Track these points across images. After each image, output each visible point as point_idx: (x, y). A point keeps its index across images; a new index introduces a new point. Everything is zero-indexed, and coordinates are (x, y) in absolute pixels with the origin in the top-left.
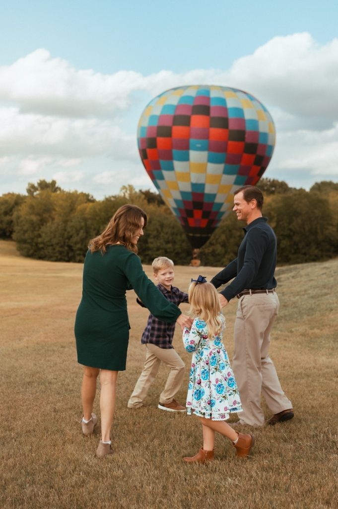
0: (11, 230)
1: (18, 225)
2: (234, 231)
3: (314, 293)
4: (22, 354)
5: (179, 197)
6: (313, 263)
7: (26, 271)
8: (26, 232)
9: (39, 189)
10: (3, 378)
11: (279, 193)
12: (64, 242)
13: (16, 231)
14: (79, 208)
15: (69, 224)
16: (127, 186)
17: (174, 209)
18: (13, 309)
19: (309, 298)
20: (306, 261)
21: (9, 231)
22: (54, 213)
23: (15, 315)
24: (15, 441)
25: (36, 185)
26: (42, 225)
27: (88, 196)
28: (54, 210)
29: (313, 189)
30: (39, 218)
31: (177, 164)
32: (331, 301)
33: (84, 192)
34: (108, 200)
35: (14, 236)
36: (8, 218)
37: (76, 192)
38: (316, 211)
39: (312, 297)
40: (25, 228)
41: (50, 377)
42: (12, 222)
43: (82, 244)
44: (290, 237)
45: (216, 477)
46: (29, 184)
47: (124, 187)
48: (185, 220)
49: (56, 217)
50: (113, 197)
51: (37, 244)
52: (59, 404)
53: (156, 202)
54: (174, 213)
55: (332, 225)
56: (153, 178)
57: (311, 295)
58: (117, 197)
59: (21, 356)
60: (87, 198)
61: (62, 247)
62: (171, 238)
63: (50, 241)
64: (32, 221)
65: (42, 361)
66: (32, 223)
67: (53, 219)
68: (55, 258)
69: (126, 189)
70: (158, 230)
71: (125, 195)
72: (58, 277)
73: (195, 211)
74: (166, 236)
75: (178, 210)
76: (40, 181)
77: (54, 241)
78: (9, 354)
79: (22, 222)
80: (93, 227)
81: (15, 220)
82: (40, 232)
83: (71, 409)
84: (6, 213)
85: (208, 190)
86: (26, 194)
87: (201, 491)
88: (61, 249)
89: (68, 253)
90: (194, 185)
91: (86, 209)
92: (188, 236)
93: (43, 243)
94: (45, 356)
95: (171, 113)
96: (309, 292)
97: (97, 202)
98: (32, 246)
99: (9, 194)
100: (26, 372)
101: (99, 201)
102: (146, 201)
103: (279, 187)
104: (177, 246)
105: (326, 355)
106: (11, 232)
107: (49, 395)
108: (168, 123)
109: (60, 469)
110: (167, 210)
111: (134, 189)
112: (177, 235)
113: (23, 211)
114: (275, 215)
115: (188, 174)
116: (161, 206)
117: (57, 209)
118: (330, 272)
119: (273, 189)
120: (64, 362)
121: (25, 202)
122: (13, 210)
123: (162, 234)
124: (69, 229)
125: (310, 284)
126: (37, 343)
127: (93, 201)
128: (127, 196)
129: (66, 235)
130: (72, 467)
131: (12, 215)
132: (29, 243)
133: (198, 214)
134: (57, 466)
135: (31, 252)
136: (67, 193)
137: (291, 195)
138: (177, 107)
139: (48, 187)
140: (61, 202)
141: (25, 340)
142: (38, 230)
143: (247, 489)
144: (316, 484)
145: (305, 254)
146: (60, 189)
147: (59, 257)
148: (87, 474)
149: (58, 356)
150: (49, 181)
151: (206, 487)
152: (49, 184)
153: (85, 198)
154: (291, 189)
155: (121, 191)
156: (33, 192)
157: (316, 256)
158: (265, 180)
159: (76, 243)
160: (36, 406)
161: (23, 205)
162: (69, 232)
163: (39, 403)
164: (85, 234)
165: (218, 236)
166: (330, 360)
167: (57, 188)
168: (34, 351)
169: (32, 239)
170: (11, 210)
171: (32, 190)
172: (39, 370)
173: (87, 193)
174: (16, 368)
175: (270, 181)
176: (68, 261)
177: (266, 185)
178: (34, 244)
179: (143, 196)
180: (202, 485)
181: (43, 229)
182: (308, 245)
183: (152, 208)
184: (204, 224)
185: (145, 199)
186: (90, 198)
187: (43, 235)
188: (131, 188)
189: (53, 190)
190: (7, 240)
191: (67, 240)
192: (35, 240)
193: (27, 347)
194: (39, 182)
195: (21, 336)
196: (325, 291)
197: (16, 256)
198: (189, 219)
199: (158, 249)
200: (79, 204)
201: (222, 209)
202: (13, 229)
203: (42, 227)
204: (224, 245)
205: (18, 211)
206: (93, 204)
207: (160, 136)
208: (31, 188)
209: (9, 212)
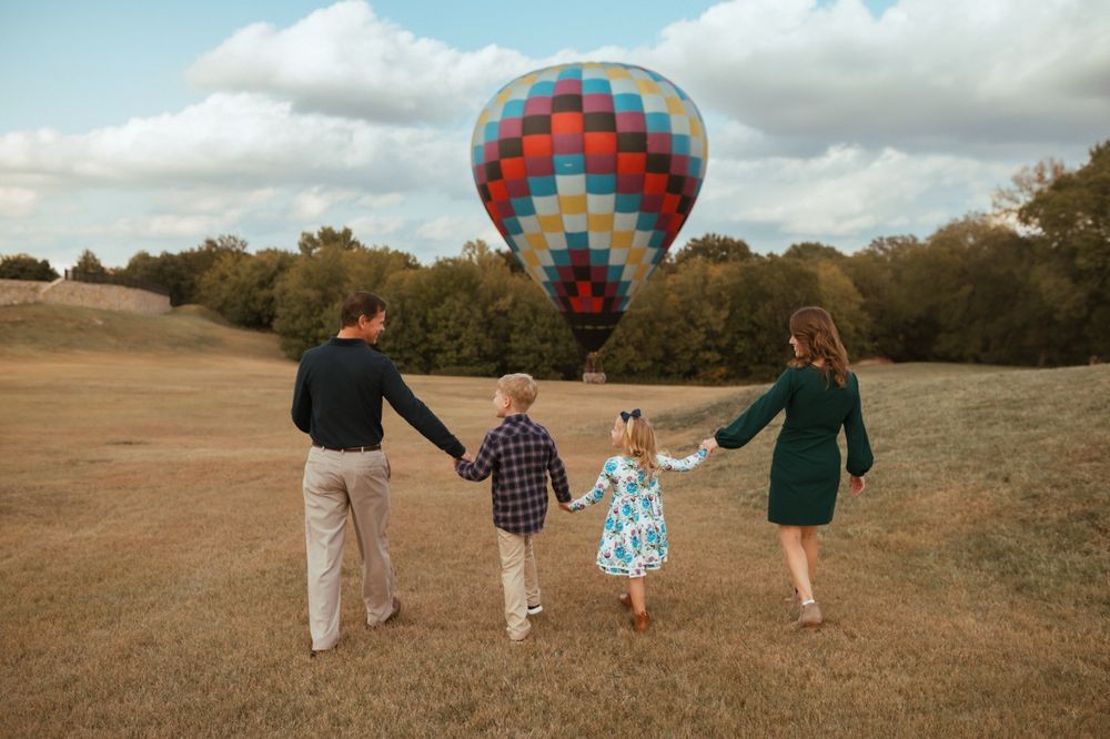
0: (270, 313)
1: (282, 306)
2: (658, 324)
5: (550, 262)
8: (296, 317)
9: (321, 243)
11: (734, 260)
13: (281, 316)
14: (392, 277)
16: (475, 242)
17: (545, 283)
21: (268, 316)
22: (346, 285)
25: (316, 236)
26: (326, 306)
27: (407, 257)
28: (348, 281)
29: (788, 254)
30: (320, 293)
31: (539, 202)
33: (400, 251)
34: (441, 266)
35: (276, 324)
36: (265, 293)
37: (386, 249)
38: (797, 293)
40: (295, 311)
42: (272, 299)
44: (751, 335)
46: (303, 234)
47: (470, 245)
48: (563, 300)
50: (451, 260)
54: (548, 294)
56: (505, 233)
60: (405, 262)
62: (549, 332)
64: (308, 298)
66: (308, 303)
69: (474, 247)
70: (527, 320)
71: (471, 257)
73: (579, 283)
74: (542, 330)
75: (552, 285)
76: (323, 228)
79: (289, 300)
80: (414, 312)
81: (277, 297)
84: (262, 285)
85: (594, 243)
86: (299, 252)
90: (569, 236)
91: (403, 280)
92: (574, 330)
95: (518, 114)
97: (422, 269)
98: (307, 342)
99: (269, 250)
101: (426, 267)
102: (508, 269)
103: (734, 251)
104: (561, 348)
106: (272, 318)
108: (516, 132)
111: (487, 248)
112: (559, 328)
113: (290, 282)
114: (728, 297)
115: (559, 219)
117: (353, 279)
119: (725, 254)
121: (297, 266)
122: (275, 279)
123: (535, 326)
127: (417, 267)
128: (475, 259)
131: (272, 288)
132: (302, 337)
133: (584, 288)
136: (370, 251)
138: (528, 103)
139: (336, 240)
140: (359, 267)
142: (319, 315)
146: (358, 244)
150: (338, 229)
152: (339, 234)
153: (402, 260)
155: (465, 250)
156: (311, 249)
161: (292, 271)
164: (401, 324)
167: (353, 242)
169: (309, 330)
170: (271, 280)
171: (309, 245)
173: (405, 253)
175: (718, 240)
178: (311, 339)
179: (503, 261)
181: (328, 312)
184: (596, 305)
185: (506, 264)
186: (410, 261)
187: (327, 323)
188: (480, 245)
189: (346, 245)
190: (263, 332)
192: (313, 332)
194: (321, 231)
197: (283, 359)
198: (572, 299)
199: (527, 351)
200: (392, 272)
201: (624, 278)
202: (273, 313)
203: (324, 309)
204: (639, 347)
205: (283, 280)
206: (417, 271)
207: (505, 157)
208: (308, 242)
209: (267, 282)
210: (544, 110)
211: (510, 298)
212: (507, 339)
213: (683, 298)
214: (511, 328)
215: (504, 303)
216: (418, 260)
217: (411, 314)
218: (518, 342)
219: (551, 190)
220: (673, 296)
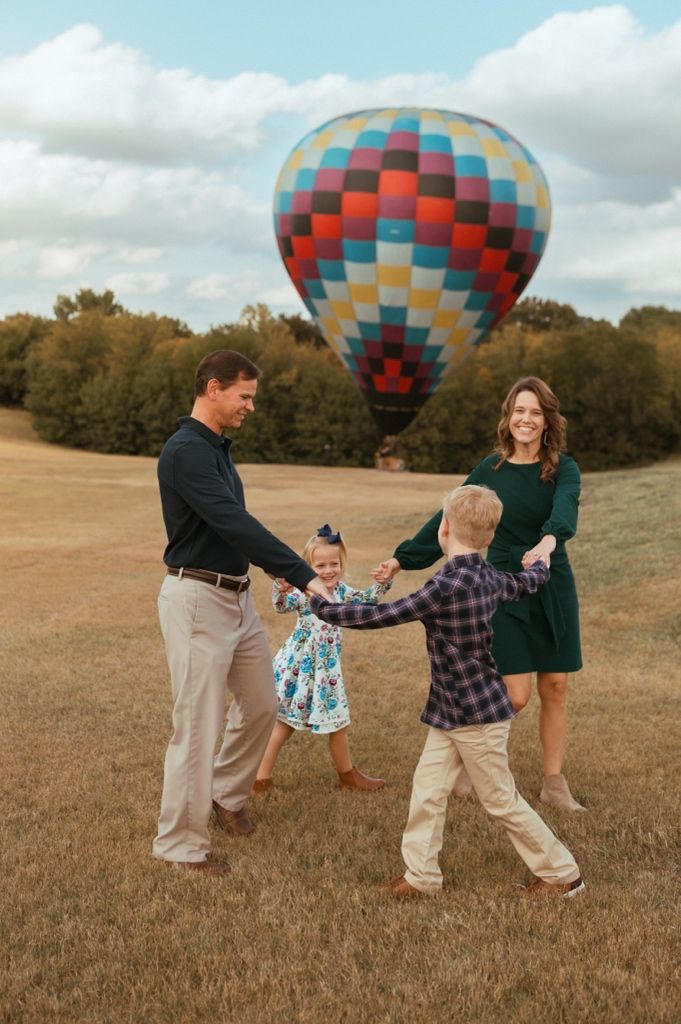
0: (21, 388)
1: (35, 380)
2: (467, 403)
3: (621, 537)
4: (48, 650)
5: (356, 334)
6: (620, 473)
7: (51, 472)
8: (51, 393)
9: (79, 308)
10: (12, 698)
11: (558, 327)
12: (128, 417)
13: (32, 391)
14: (159, 347)
15: (139, 380)
16: (255, 307)
17: (347, 356)
18: (27, 553)
19: (610, 547)
20: (608, 466)
21: (19, 391)
22: (108, 356)
23: (31, 565)
24: (39, 827)
25: (73, 300)
26: (85, 380)
27: (177, 323)
28: (110, 351)
29: (625, 321)
30: (77, 365)
31: (352, 269)
32: (653, 556)
33: (169, 316)
34: (216, 333)
35: (28, 400)
36: (15, 365)
37: (153, 315)
38: (631, 367)
39: (618, 547)
40: (50, 385)
41: (104, 698)
43: (163, 420)
45: (422, 910)
46: (59, 297)
47: (249, 309)
48: (366, 378)
49: (112, 365)
50: (228, 327)
51: (73, 418)
52: (121, 756)
53: (313, 340)
54: (346, 365)
55: (661, 395)
56: (304, 294)
57: (614, 541)
58: (235, 327)
59: (46, 652)
60: (176, 330)
61: (123, 424)
62: (340, 412)
63: (99, 413)
64: (64, 371)
65: (87, 665)
66: (64, 377)
67: (106, 369)
68: (108, 447)
69: (254, 312)
70: (314, 396)
71: (250, 324)
72: (113, 486)
73: (387, 361)
74: (331, 409)
75: (354, 358)
76: (82, 291)
77: (109, 413)
78: (22, 649)
79: (43, 373)
80: (184, 387)
81: (29, 370)
82: (80, 394)
83: (145, 765)
84: (12, 355)
85: (413, 320)
86: (54, 317)
87: (392, 936)
88: (120, 429)
89: (134, 438)
90: (384, 310)
91: (171, 350)
92: (372, 410)
93: (84, 416)
94: (93, 653)
95: (341, 165)
96: (611, 535)
97: (194, 336)
98: (63, 421)
99: (19, 315)
100: (57, 687)
101: (199, 335)
102: (292, 338)
103: (559, 317)
104: (353, 429)
105: (639, 666)
106: (22, 393)
107: (102, 737)
108: (335, 186)
109: (126, 886)
110: (333, 356)
111: (270, 313)
112: (352, 406)
113: (46, 352)
115: (374, 289)
116: (323, 347)
117: (115, 349)
118: (654, 494)
119: (547, 319)
120: (128, 667)
121: (52, 334)
122: (27, 348)
123: (323, 404)
124: (137, 390)
125: (613, 518)
126: (77, 627)
127: (187, 334)
128: (255, 325)
129: (131, 402)
130: (150, 883)
131: (24, 358)
132: (58, 416)
133: (393, 366)
134: (121, 880)
135: (61, 433)
136: (135, 316)
137: (581, 333)
138: (354, 154)
139: (97, 304)
140: (121, 335)
141: (53, 619)
142: (76, 391)
143: (479, 936)
144: (609, 930)
145: (605, 451)
146: (120, 308)
147: (116, 445)
148: (178, 897)
149: (118, 656)
150: (99, 291)
151: (402, 929)
152: (99, 297)
153: (171, 328)
154: (583, 318)
155: (243, 315)
156: (68, 314)
157: (627, 455)
158: (531, 302)
159: (151, 418)
160: (78, 757)
161: (47, 340)
162: (137, 396)
163: (84, 752)
164: (169, 401)
165: (434, 411)
166: (646, 677)
167: (116, 306)
168: (70, 643)
169: (64, 408)
170: (22, 349)
171: (66, 310)
172: (81, 683)
173: (175, 318)
174: (36, 678)
175: (540, 303)
176: (135, 453)
177: (533, 311)
178: (67, 418)
179: (287, 328)
180: (395, 926)
181: (86, 388)
182: (613, 433)
183: (304, 350)
184: (405, 386)
185: (291, 332)
186: (180, 328)
187: (86, 400)
188: (263, 310)
189: (108, 310)
190: (13, 408)
191: (133, 412)
192: (70, 409)
193: (57, 635)
194: (79, 293)
195: (44, 611)
196: (642, 534)
197: (31, 439)
198: (376, 378)
199: (314, 433)
200: (160, 341)
201: (442, 358)
202: (25, 388)
203: (84, 385)
204: (445, 429)
205: (35, 350)
206: (189, 340)
207: (319, 212)
208: (64, 307)
209: (17, 352)
210: (372, 165)
211: (294, 372)
212: (290, 419)
213: (496, 372)
214: (295, 407)
215: (287, 378)
216: (190, 327)
217: (181, 389)
218: (304, 423)
219: (370, 257)
220: (484, 371)
